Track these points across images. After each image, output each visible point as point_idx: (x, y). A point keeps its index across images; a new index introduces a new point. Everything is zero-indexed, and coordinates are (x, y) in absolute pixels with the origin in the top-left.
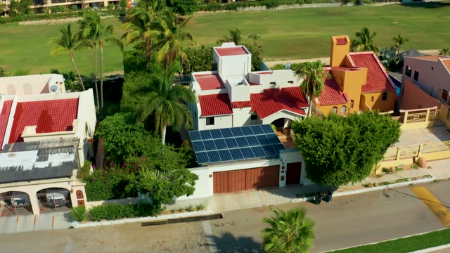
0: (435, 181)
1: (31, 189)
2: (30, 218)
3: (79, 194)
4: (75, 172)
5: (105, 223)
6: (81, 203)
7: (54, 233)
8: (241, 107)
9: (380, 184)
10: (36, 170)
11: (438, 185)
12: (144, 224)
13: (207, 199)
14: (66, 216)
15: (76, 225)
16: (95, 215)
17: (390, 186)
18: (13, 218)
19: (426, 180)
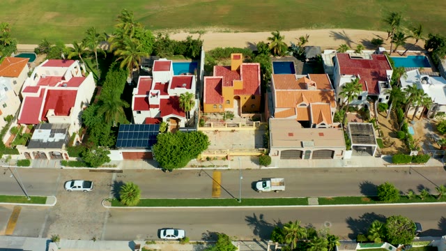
0: (229, 169)
1: (47, 151)
2: (47, 161)
3: (66, 154)
4: (64, 145)
5: (75, 168)
6: (67, 158)
7: (55, 170)
8: (154, 108)
9: (199, 167)
10: (48, 142)
11: (229, 172)
12: (91, 171)
13: (119, 162)
14: (61, 162)
15: (64, 167)
16: (72, 164)
17: (204, 168)
18: (40, 160)
19: (225, 168)
